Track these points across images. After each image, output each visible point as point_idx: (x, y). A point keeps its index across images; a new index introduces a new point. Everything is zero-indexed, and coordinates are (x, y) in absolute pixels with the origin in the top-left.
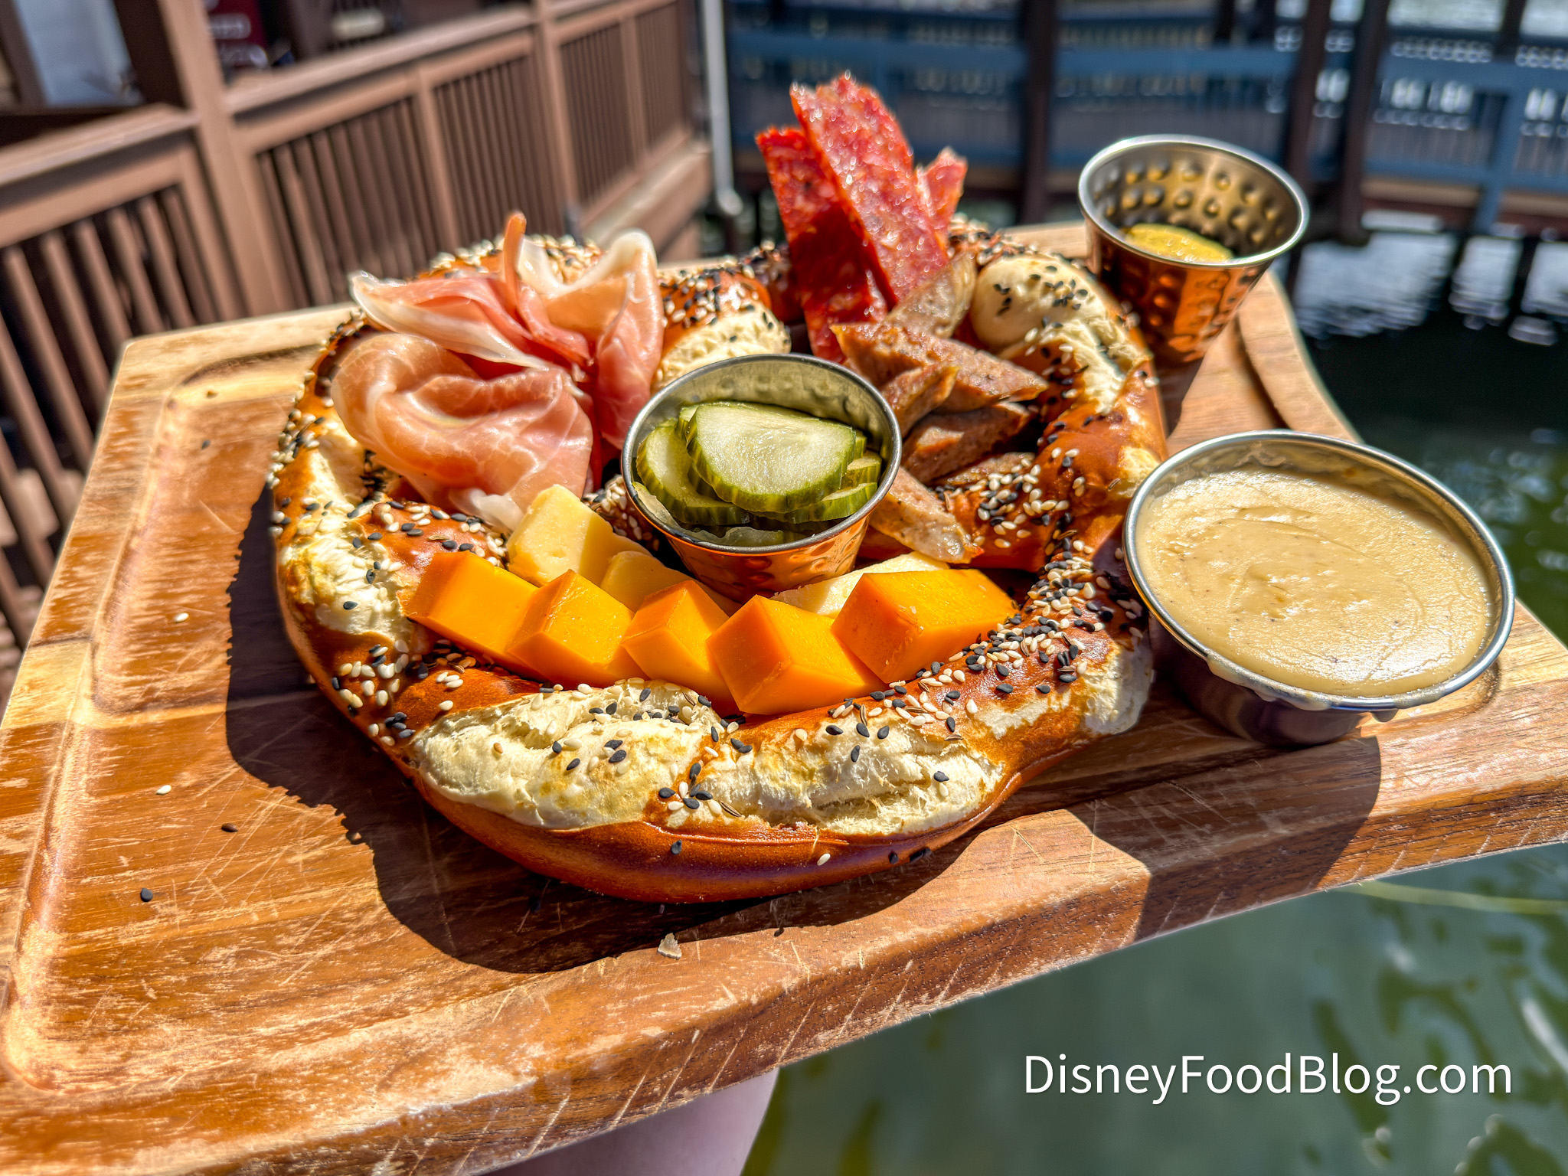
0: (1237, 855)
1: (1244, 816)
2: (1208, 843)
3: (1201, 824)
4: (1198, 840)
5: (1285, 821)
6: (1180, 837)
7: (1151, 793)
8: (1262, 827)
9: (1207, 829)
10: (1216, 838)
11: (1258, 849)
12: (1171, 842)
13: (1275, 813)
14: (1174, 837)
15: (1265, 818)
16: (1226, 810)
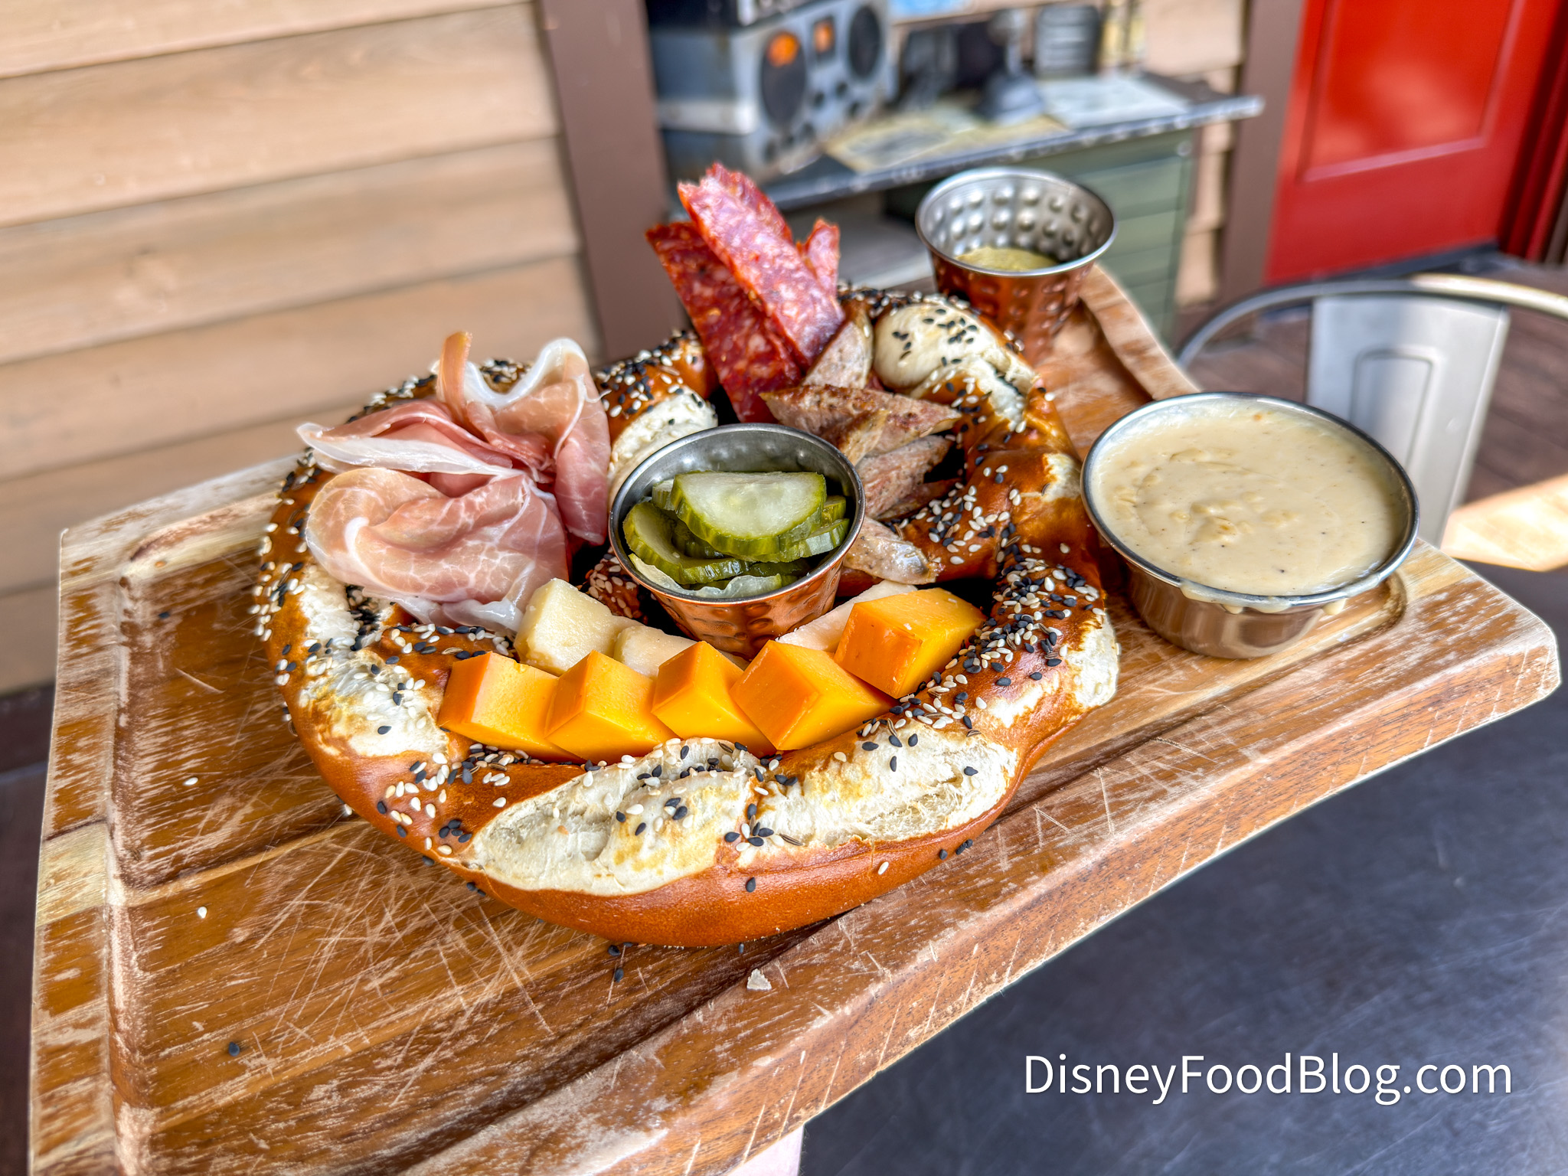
0: (1230, 790)
1: (1228, 754)
2: (1203, 784)
3: (1194, 769)
4: (1194, 783)
5: (1264, 751)
6: (1179, 784)
7: (1143, 752)
8: (1245, 760)
9: (1200, 772)
10: (1209, 778)
11: (1247, 781)
12: (1172, 790)
13: (1253, 747)
14: (1173, 786)
15: (1246, 752)
16: (1210, 752)
